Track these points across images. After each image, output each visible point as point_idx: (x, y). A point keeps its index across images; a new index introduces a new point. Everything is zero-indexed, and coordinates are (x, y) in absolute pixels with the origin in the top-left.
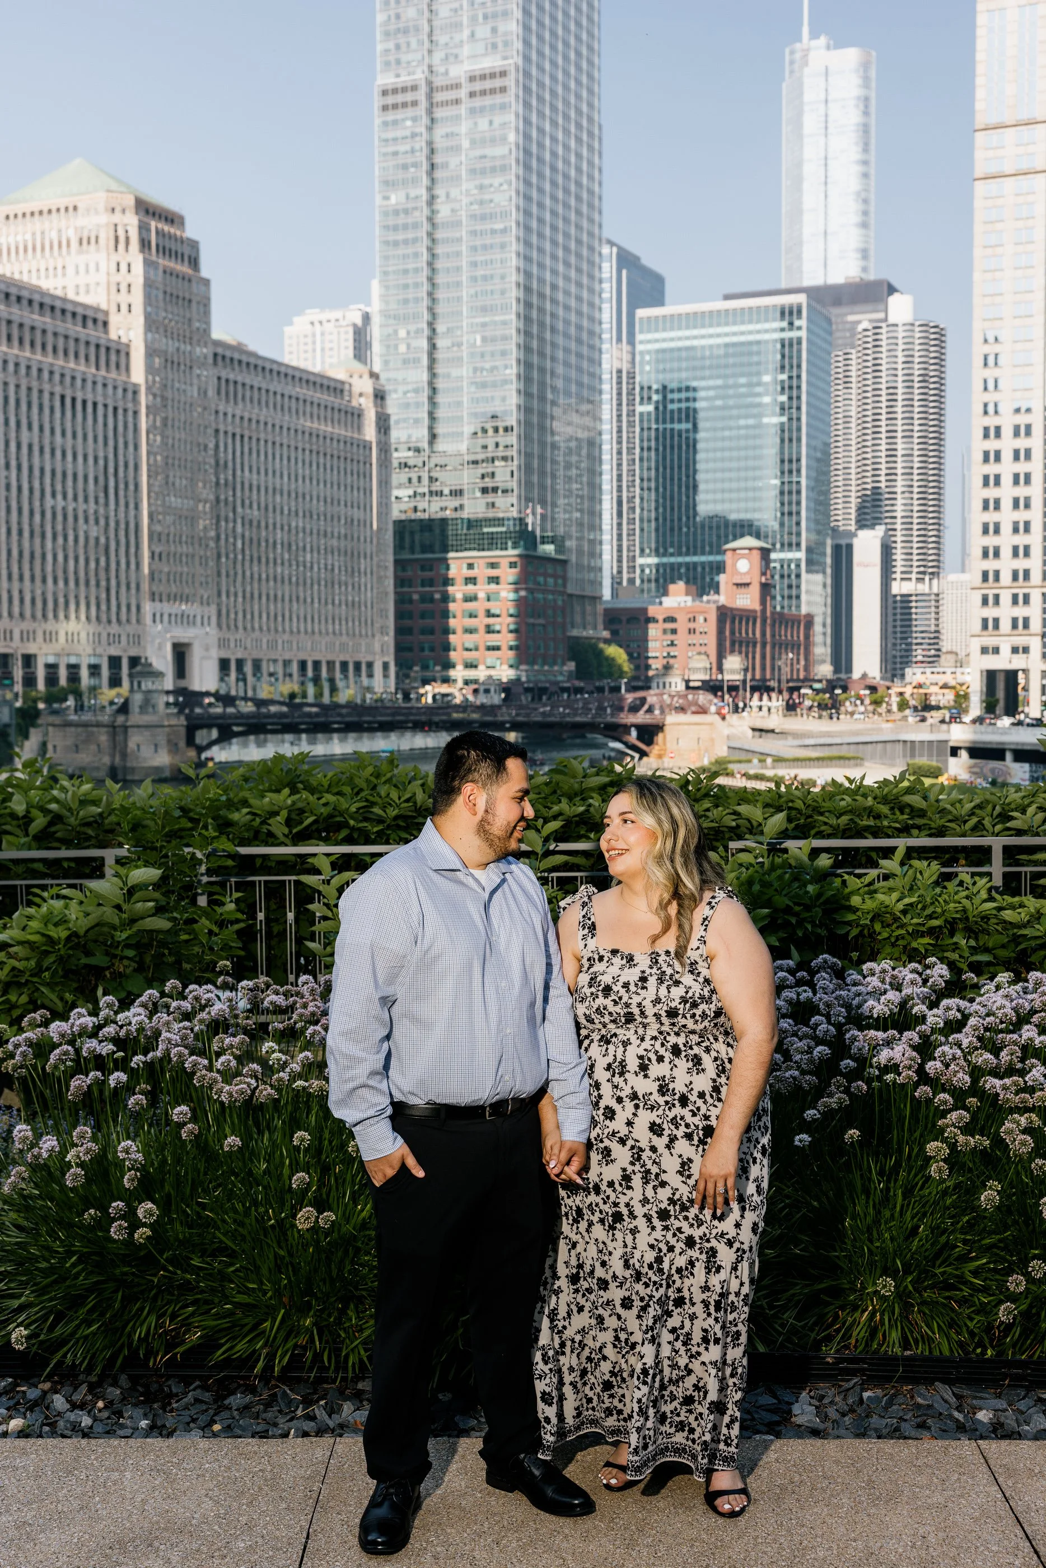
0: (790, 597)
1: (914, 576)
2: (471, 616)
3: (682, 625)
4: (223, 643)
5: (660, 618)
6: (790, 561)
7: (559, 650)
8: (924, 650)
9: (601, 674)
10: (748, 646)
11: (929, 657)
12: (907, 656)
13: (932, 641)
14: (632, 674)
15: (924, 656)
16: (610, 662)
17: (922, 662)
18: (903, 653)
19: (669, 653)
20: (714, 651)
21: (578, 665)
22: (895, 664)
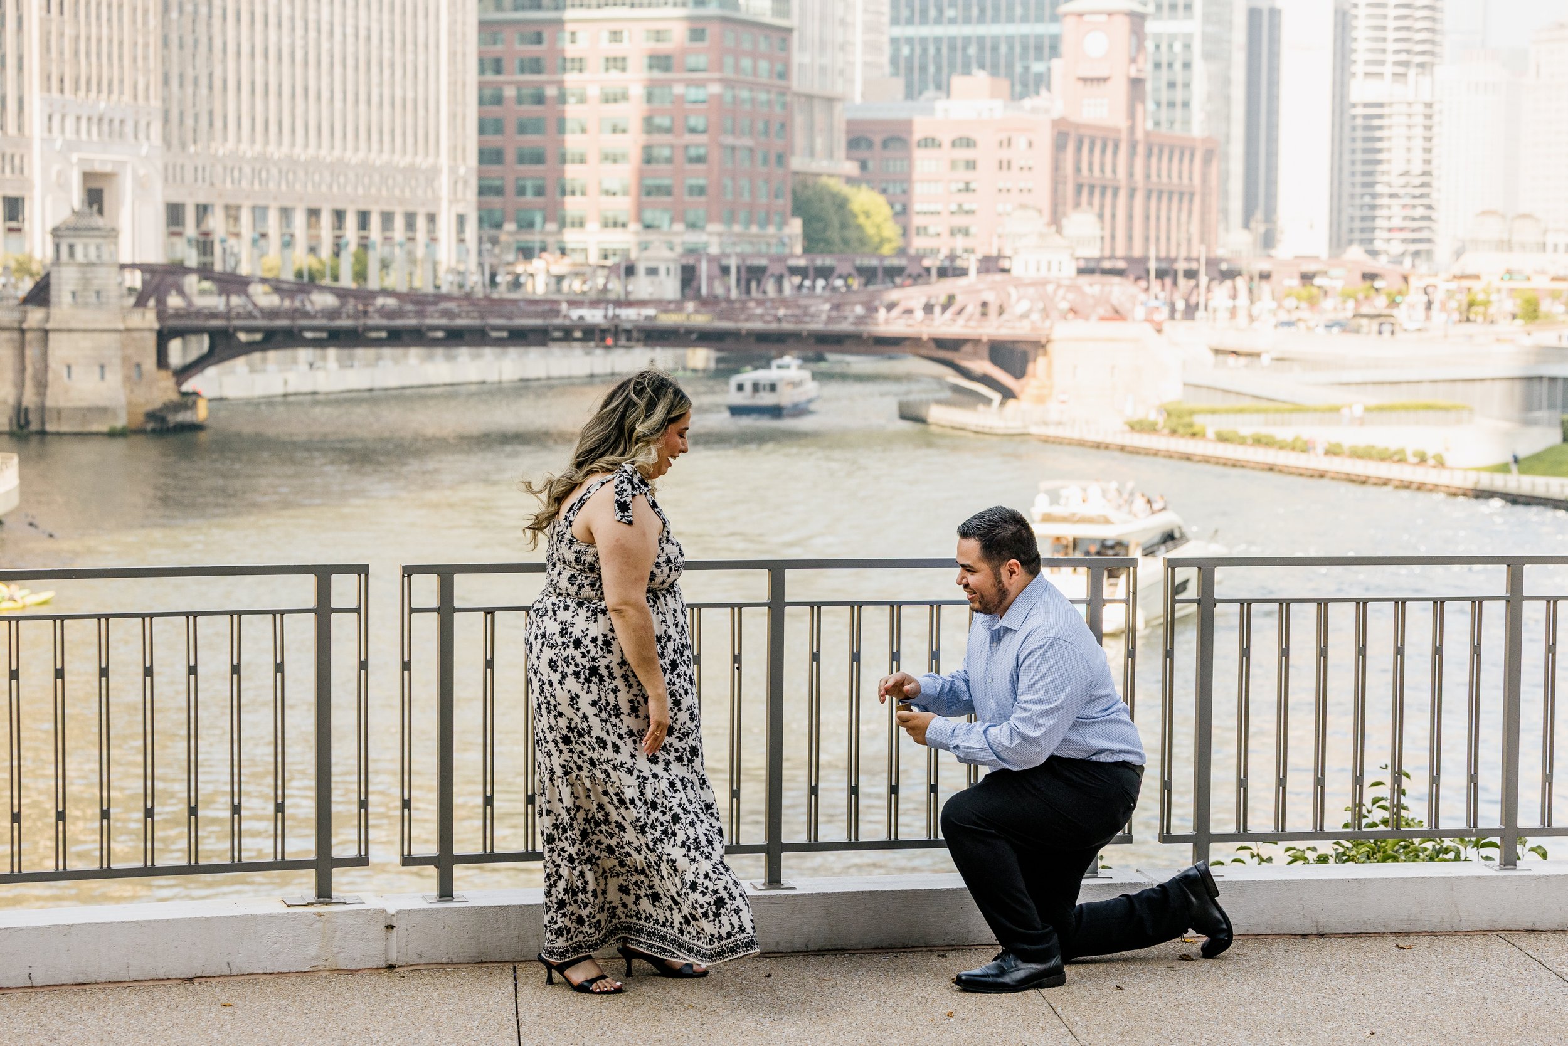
0: (1171, 105)
1: (1388, 70)
2: (614, 130)
3: (986, 154)
4: (171, 175)
5: (946, 139)
6: (1172, 38)
7: (777, 196)
8: (1404, 206)
9: (846, 242)
10: (1103, 194)
11: (1414, 219)
12: (1374, 218)
13: (1418, 192)
14: (898, 242)
15: (1405, 218)
16: (862, 220)
17: (1401, 229)
18: (1367, 212)
19: (960, 206)
20: (1045, 203)
21: (806, 225)
22: (1352, 230)
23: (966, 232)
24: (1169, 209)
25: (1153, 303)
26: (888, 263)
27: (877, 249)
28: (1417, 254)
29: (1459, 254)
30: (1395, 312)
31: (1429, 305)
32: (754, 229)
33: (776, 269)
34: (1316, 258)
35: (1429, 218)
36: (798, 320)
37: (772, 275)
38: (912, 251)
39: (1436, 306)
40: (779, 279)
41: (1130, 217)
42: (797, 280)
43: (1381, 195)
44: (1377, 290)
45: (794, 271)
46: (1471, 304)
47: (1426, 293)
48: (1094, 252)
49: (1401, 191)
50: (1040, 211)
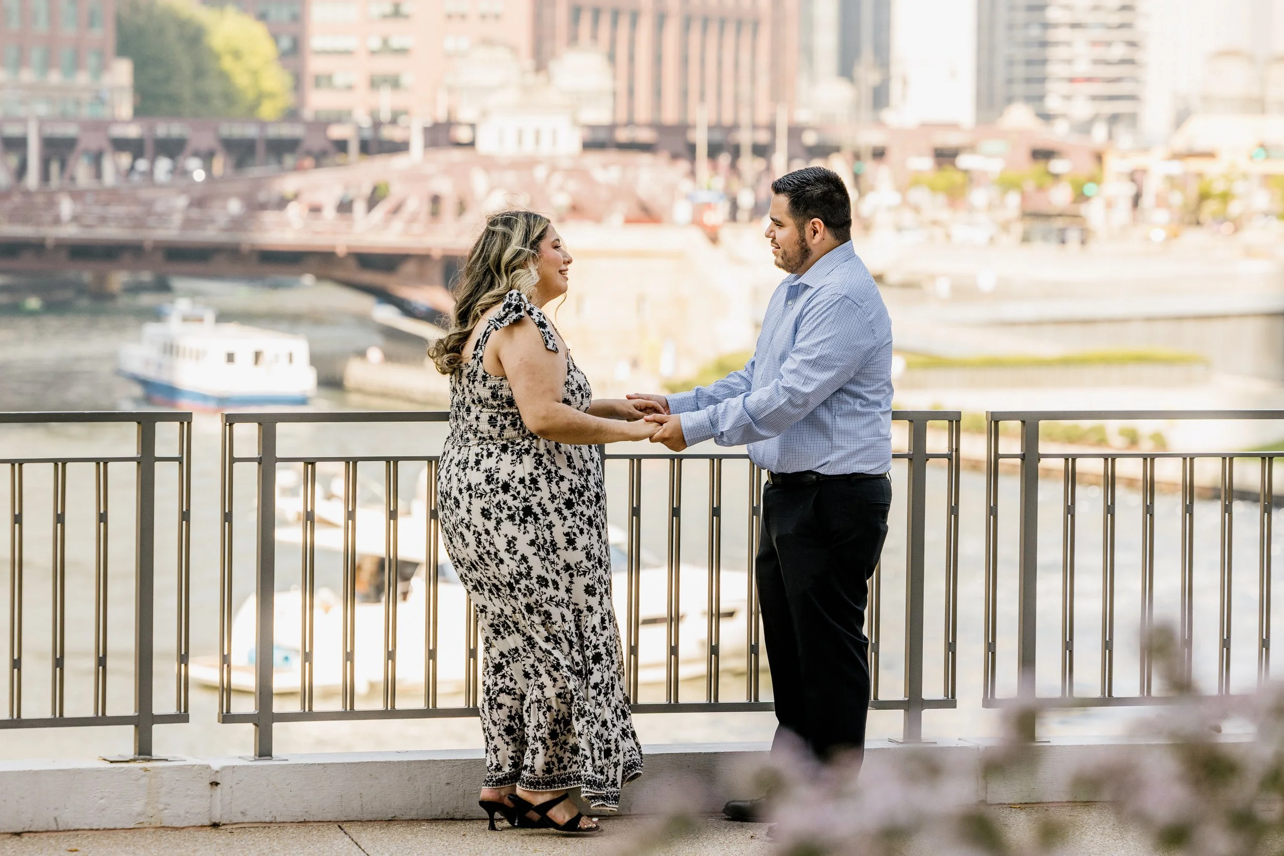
7: (91, 24)
8: (1095, 44)
9: (202, 98)
10: (615, 22)
11: (1107, 63)
12: (1044, 62)
13: (1116, 19)
14: (286, 100)
15: (1097, 62)
16: (227, 63)
17: (1089, 80)
18: (1034, 52)
19: (385, 42)
20: (523, 39)
21: (139, 70)
22: (1010, 81)
23: (394, 83)
24: (720, 46)
25: (704, 197)
26: (274, 132)
27: (254, 106)
28: (1114, 119)
29: (1181, 119)
30: (1084, 209)
31: (1136, 200)
32: (55, 77)
33: (91, 141)
34: (953, 127)
35: (1130, 62)
36: (138, 223)
37: (86, 152)
38: (308, 114)
39: (1147, 201)
40: (97, 159)
41: (658, 60)
42: (125, 160)
43: (1055, 26)
44: (1056, 177)
45: (120, 145)
46: (1204, 197)
47: (1133, 180)
48: (600, 115)
49: (1089, 18)
50: (514, 50)
